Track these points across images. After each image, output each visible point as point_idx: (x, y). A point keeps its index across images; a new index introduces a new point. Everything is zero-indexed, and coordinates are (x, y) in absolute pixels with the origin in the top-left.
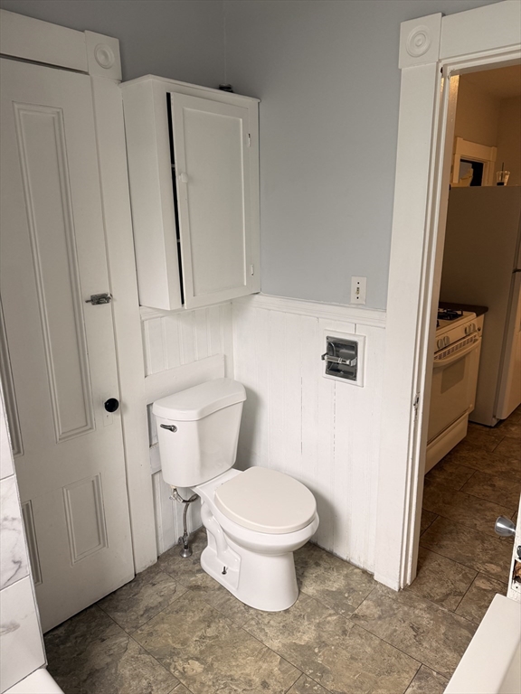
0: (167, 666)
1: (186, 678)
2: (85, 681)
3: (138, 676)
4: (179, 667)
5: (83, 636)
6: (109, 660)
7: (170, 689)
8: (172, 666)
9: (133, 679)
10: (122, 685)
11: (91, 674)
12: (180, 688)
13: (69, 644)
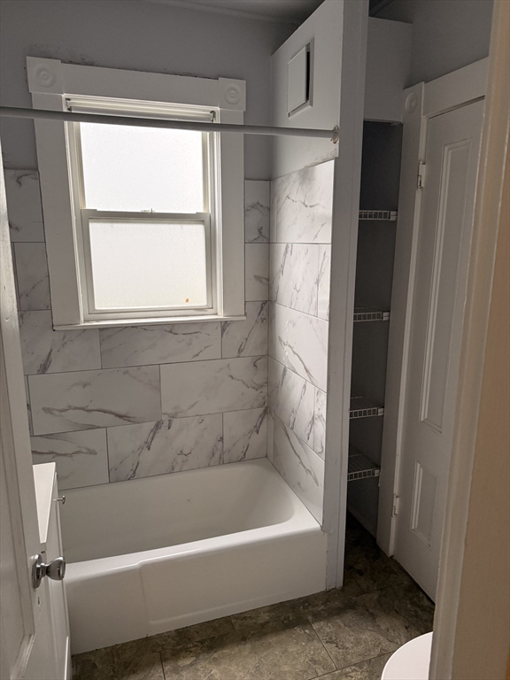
0: (359, 665)
1: (340, 675)
2: (367, 610)
3: (358, 642)
4: (354, 673)
5: (417, 616)
6: (383, 627)
7: (335, 661)
8: (357, 669)
9: (356, 639)
10: (353, 631)
11: (372, 615)
12: (332, 668)
13: (409, 606)
